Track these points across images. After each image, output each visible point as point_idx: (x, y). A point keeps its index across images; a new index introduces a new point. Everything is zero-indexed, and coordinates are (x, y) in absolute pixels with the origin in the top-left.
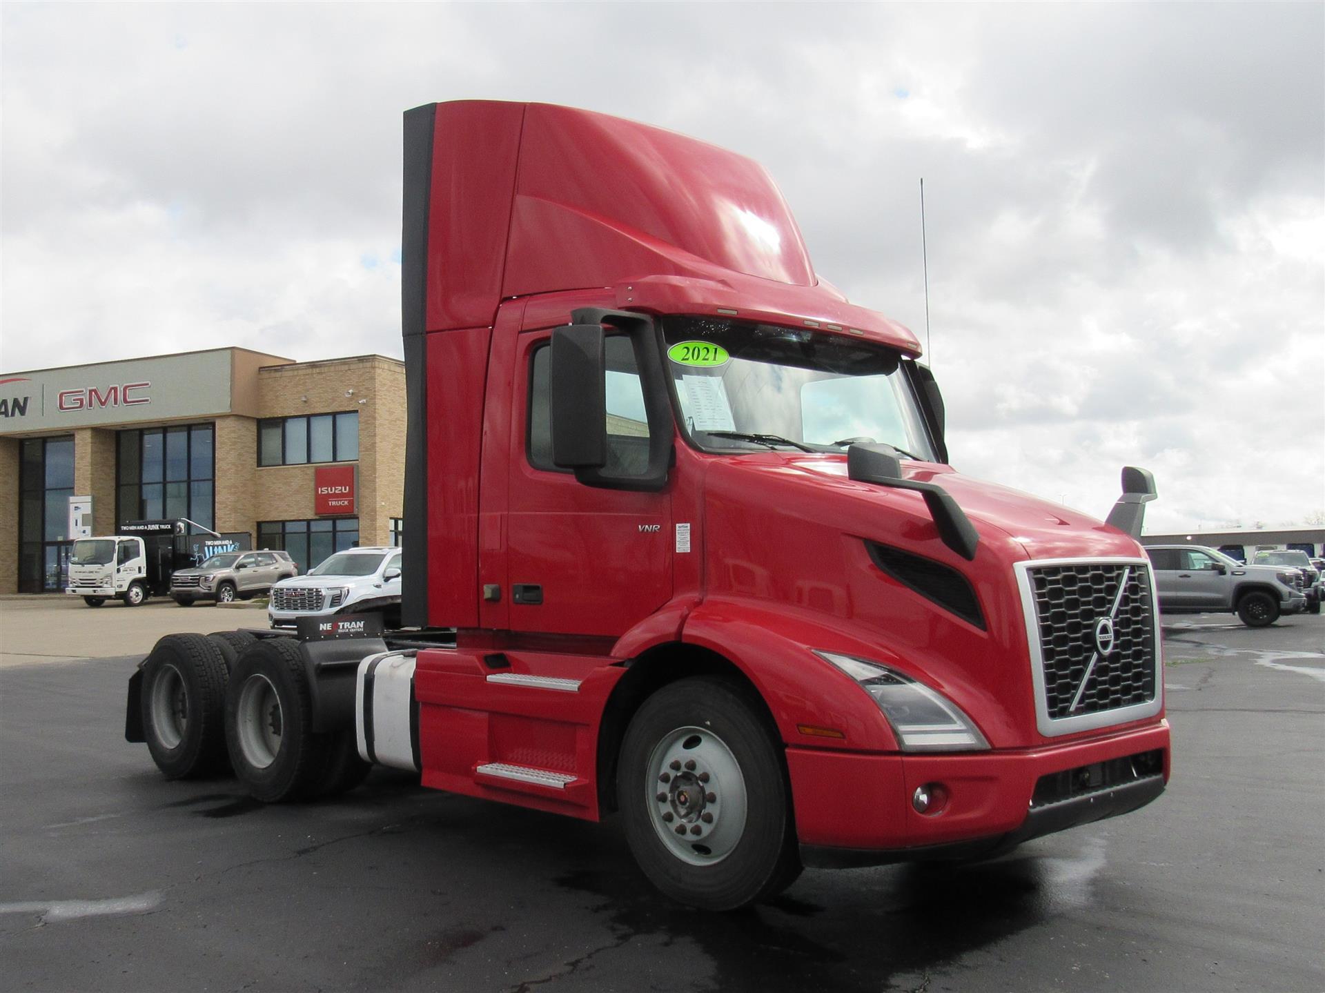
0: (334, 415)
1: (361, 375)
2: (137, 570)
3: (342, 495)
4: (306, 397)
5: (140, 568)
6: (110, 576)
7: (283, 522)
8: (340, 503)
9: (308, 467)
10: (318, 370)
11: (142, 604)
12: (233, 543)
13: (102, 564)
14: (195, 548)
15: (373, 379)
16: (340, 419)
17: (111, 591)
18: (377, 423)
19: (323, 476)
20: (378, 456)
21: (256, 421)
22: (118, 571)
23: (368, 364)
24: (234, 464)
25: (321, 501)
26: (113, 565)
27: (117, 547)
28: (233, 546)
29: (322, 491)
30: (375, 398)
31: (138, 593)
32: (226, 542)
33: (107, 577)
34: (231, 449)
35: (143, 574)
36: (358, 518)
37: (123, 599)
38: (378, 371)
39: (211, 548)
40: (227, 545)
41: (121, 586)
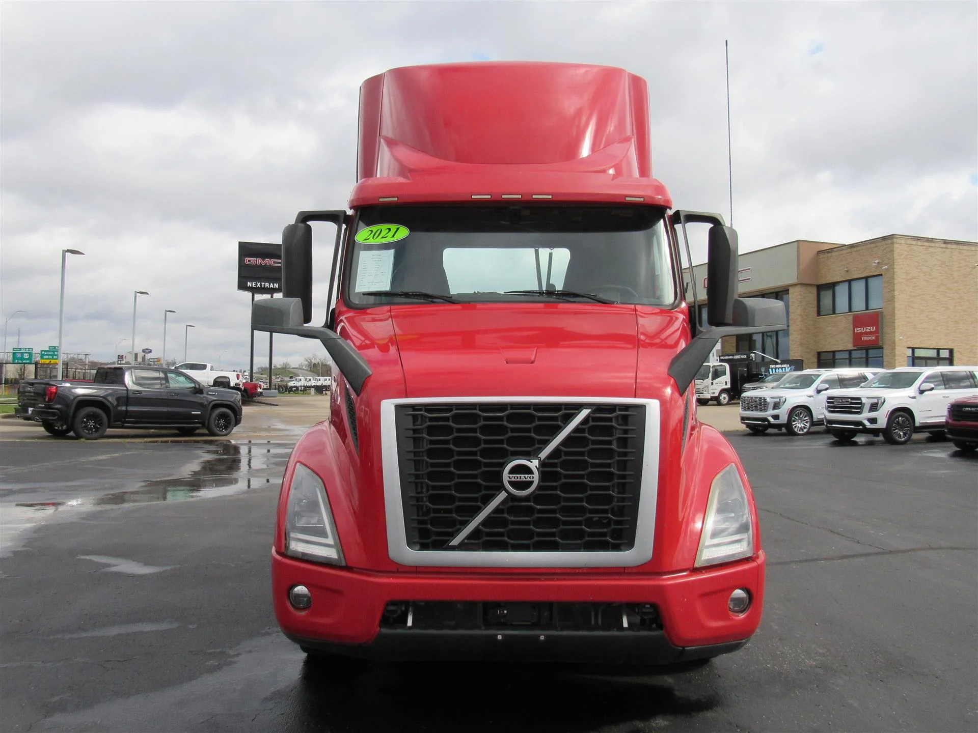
0: (866, 278)
1: (884, 250)
2: (724, 383)
3: (871, 333)
4: (847, 268)
5: (726, 383)
6: (707, 387)
7: (834, 352)
8: (870, 338)
9: (849, 315)
10: (855, 249)
11: (728, 404)
12: (790, 366)
13: (703, 380)
14: (763, 370)
15: (892, 251)
16: (871, 281)
17: (708, 396)
18: (896, 282)
19: (859, 321)
20: (897, 305)
21: (816, 286)
22: (712, 384)
23: (889, 241)
24: (800, 315)
25: (857, 337)
26: (710, 379)
27: (711, 369)
28: (790, 368)
29: (857, 331)
30: (894, 265)
31: (725, 397)
32: (785, 366)
33: (705, 387)
34: (798, 306)
35: (729, 386)
36: (882, 348)
37: (716, 401)
38: (896, 245)
39: (774, 369)
40: (785, 368)
41: (714, 393)
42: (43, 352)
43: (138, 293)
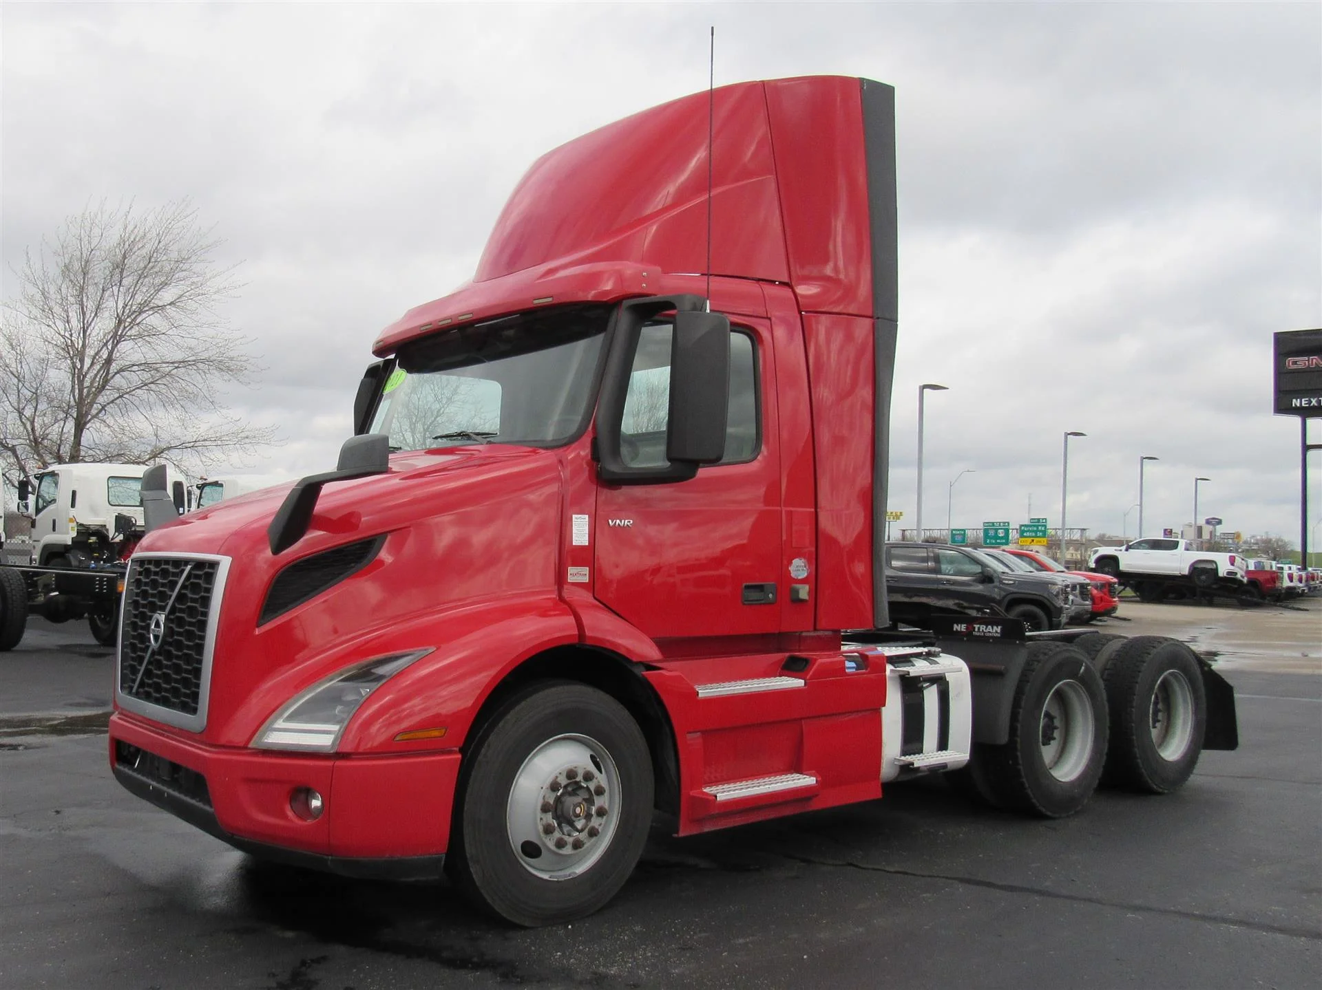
42: (1023, 528)
43: (1069, 434)
